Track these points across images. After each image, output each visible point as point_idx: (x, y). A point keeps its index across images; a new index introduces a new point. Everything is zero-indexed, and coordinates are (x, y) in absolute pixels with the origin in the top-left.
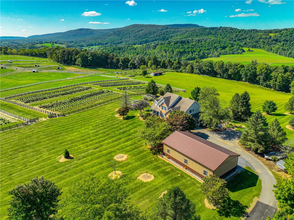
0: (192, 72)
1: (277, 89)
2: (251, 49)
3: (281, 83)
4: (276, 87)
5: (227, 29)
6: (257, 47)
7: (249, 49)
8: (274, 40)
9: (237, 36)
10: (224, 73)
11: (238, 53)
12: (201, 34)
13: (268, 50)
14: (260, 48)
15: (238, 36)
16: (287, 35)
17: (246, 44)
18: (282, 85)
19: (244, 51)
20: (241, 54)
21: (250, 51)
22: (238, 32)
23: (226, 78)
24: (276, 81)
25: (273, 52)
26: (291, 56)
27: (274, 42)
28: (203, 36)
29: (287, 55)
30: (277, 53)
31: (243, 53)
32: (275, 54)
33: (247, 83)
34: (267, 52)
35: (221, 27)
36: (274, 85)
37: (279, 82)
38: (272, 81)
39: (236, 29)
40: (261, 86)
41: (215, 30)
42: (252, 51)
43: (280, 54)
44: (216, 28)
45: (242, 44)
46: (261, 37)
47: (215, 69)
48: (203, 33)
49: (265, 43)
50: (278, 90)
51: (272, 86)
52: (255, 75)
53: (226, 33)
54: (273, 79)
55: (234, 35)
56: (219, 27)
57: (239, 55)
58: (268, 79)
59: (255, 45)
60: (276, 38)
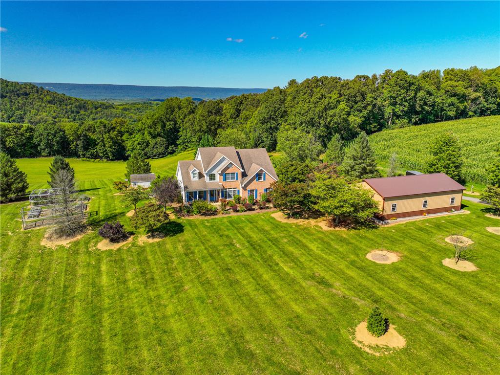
1: (111, 157)
3: (113, 147)
4: (108, 155)
18: (115, 151)
36: (105, 153)
37: (111, 147)
38: (98, 147)
40: (84, 159)
50: (112, 160)
51: (101, 155)
52: (65, 142)
54: (100, 144)
58: (91, 145)
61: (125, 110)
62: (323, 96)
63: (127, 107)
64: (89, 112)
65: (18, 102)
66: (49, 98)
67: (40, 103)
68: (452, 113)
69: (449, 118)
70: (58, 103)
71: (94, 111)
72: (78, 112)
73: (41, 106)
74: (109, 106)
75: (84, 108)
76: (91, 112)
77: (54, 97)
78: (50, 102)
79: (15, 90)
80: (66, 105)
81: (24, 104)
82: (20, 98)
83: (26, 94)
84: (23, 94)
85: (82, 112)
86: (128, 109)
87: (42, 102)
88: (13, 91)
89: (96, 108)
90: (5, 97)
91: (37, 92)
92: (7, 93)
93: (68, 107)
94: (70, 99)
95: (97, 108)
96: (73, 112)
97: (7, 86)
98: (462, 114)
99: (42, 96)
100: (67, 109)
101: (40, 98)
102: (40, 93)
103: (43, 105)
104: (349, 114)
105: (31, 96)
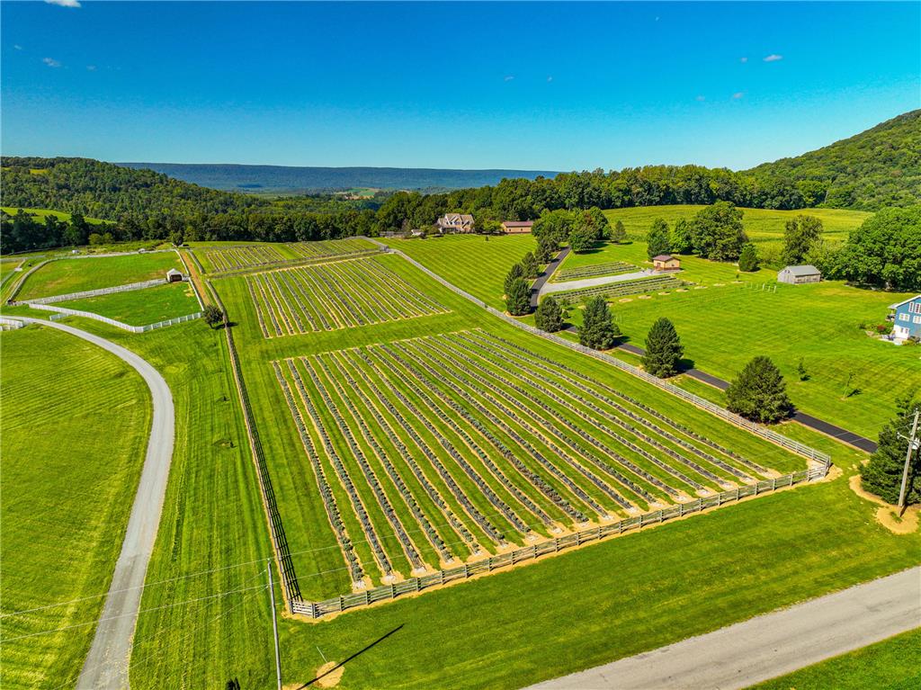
0: (202, 239)
2: (25, 210)
7: (20, 211)
8: (60, 187)
10: (267, 234)
14: (47, 206)
16: (81, 176)
19: (9, 217)
25: (95, 216)
27: (65, 191)
42: (32, 215)
46: (17, 176)
49: (48, 193)
59: (26, 200)
60: (62, 182)
61: (289, 207)
62: (512, 192)
63: (290, 203)
64: (240, 210)
65: (140, 197)
66: (178, 190)
67: (169, 199)
68: (618, 204)
69: (617, 207)
70: (194, 197)
71: (246, 209)
73: (171, 202)
74: (264, 203)
75: (231, 204)
77: (187, 189)
78: (182, 197)
79: (132, 179)
80: (205, 200)
82: (140, 191)
83: (146, 185)
84: (142, 186)
85: (230, 211)
87: (173, 197)
88: (129, 181)
89: (249, 205)
90: (120, 190)
91: (162, 182)
92: (121, 184)
93: (209, 204)
94: (208, 191)
96: (217, 211)
97: (120, 174)
98: (631, 204)
99: (169, 188)
101: (168, 192)
102: (165, 182)
103: (175, 200)
104: (533, 204)
105: (155, 188)
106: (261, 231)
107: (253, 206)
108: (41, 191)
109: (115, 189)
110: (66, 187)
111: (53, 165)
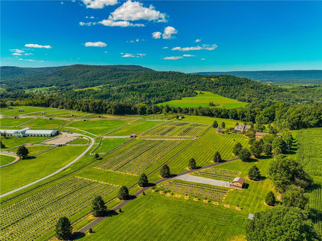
0: (197, 115)
2: (202, 92)
3: (251, 118)
5: (176, 73)
6: (206, 90)
7: (200, 92)
8: (216, 84)
9: (186, 81)
10: (218, 115)
11: (193, 96)
12: (155, 78)
13: (214, 93)
14: (208, 91)
15: (188, 80)
16: (224, 81)
17: (196, 87)
19: (197, 94)
20: (196, 96)
21: (202, 93)
22: (186, 77)
23: (220, 118)
24: (248, 118)
25: (219, 94)
26: (233, 98)
27: (216, 86)
28: (156, 79)
29: (230, 97)
30: (221, 95)
31: (197, 95)
32: (221, 96)
33: (232, 119)
34: (214, 94)
35: (170, 72)
39: (183, 73)
40: (241, 121)
41: (166, 74)
42: (203, 93)
43: (224, 96)
44: (166, 72)
45: (194, 87)
46: (206, 81)
47: (213, 113)
48: (156, 76)
49: (210, 86)
51: (246, 120)
52: (236, 115)
53: (176, 77)
55: (184, 80)
56: (168, 71)
57: (195, 97)
58: (244, 117)
59: (204, 89)
60: (217, 83)
61: (294, 92)
63: (295, 90)
65: (237, 88)
66: (252, 86)
70: (256, 88)
71: (273, 93)
72: (264, 94)
74: (284, 90)
75: (268, 91)
76: (271, 94)
78: (251, 88)
79: (238, 82)
80: (259, 89)
81: (240, 89)
82: (239, 86)
83: (242, 84)
84: (240, 84)
85: (266, 94)
86: (296, 92)
88: (236, 82)
92: (234, 83)
93: (260, 91)
94: (262, 86)
95: (276, 91)
96: (261, 93)
97: (235, 79)
100: (259, 91)
101: (247, 86)
102: (248, 83)
103: (248, 89)
105: (244, 85)
106: (216, 114)
107: (276, 92)
108: (209, 86)
109: (232, 85)
110: (218, 84)
111: (218, 77)
